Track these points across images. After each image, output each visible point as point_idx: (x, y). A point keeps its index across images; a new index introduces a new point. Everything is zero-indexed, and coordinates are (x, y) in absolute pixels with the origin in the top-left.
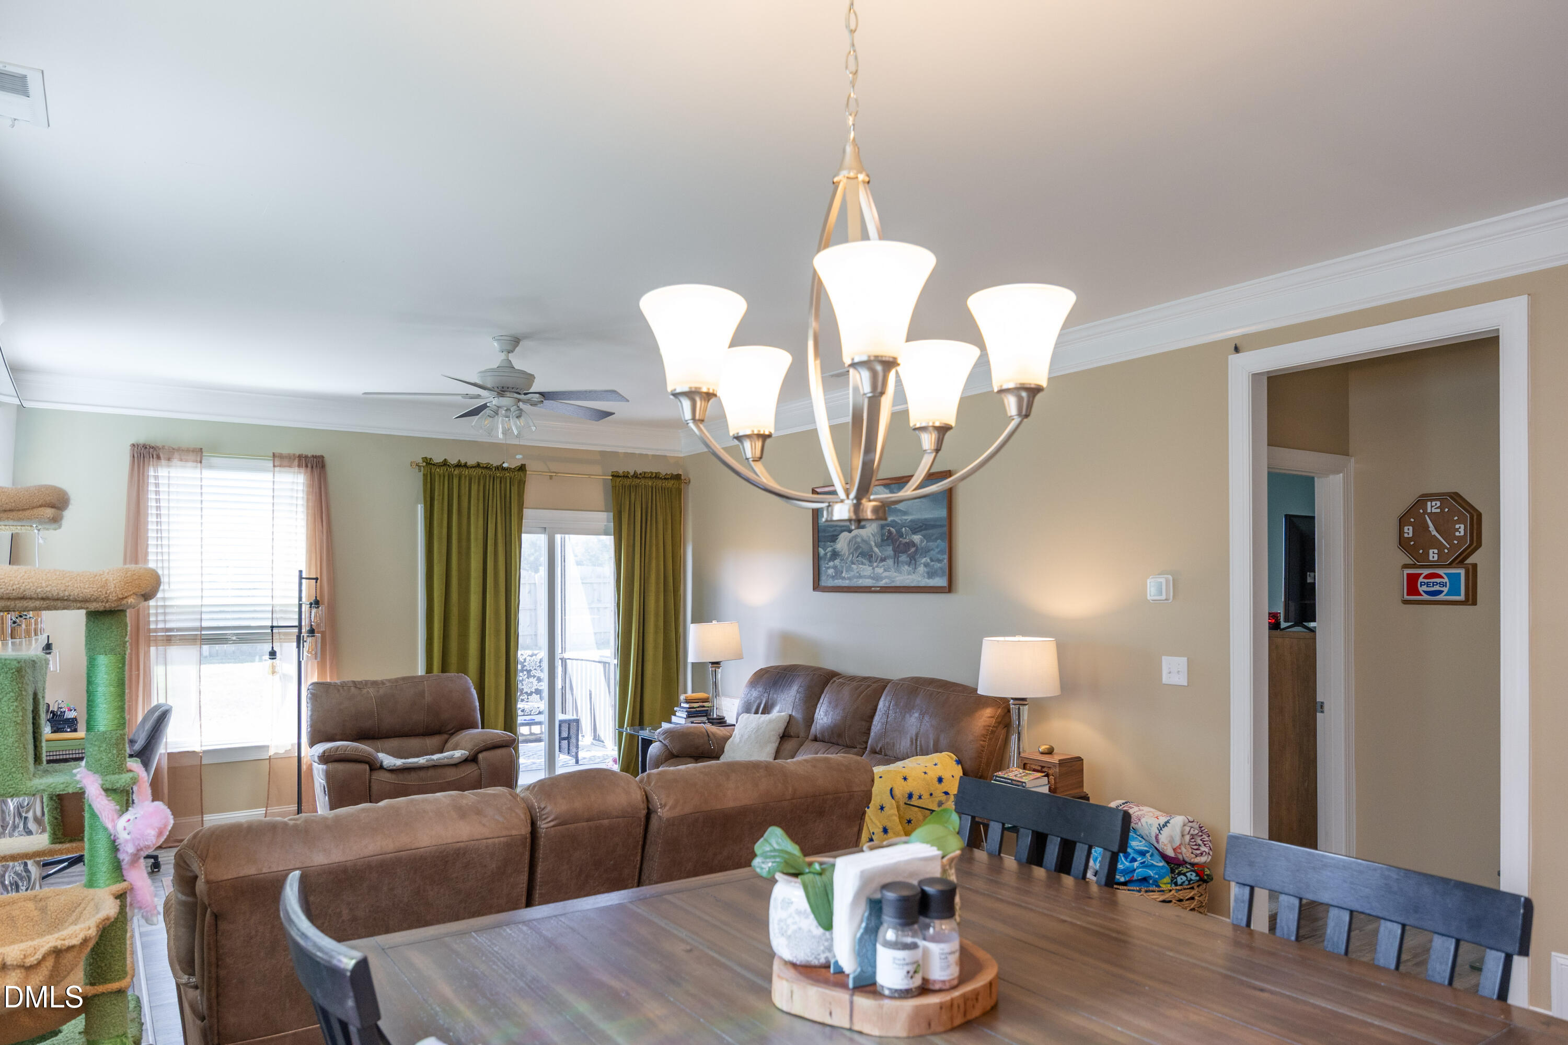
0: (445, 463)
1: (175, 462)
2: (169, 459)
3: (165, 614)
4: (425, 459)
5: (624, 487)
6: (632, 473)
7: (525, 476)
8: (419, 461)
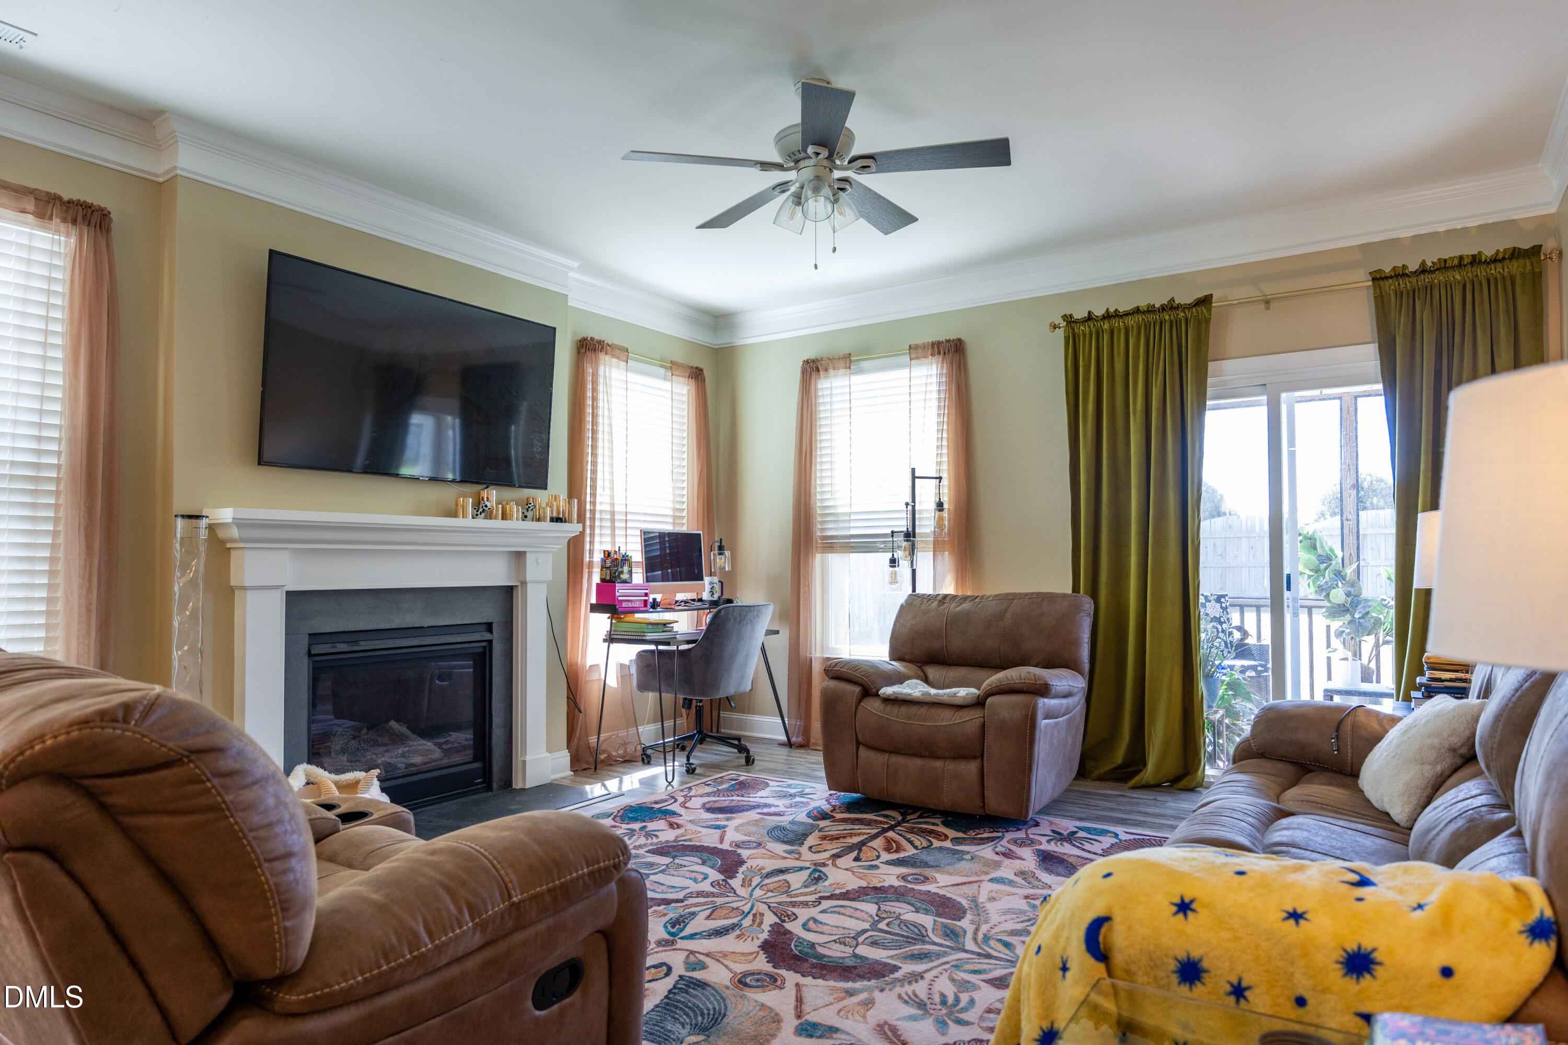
1: (831, 371)
2: (826, 370)
4: (1065, 317)
5: (1399, 294)
6: (1413, 266)
7: (1209, 311)
8: (1058, 321)
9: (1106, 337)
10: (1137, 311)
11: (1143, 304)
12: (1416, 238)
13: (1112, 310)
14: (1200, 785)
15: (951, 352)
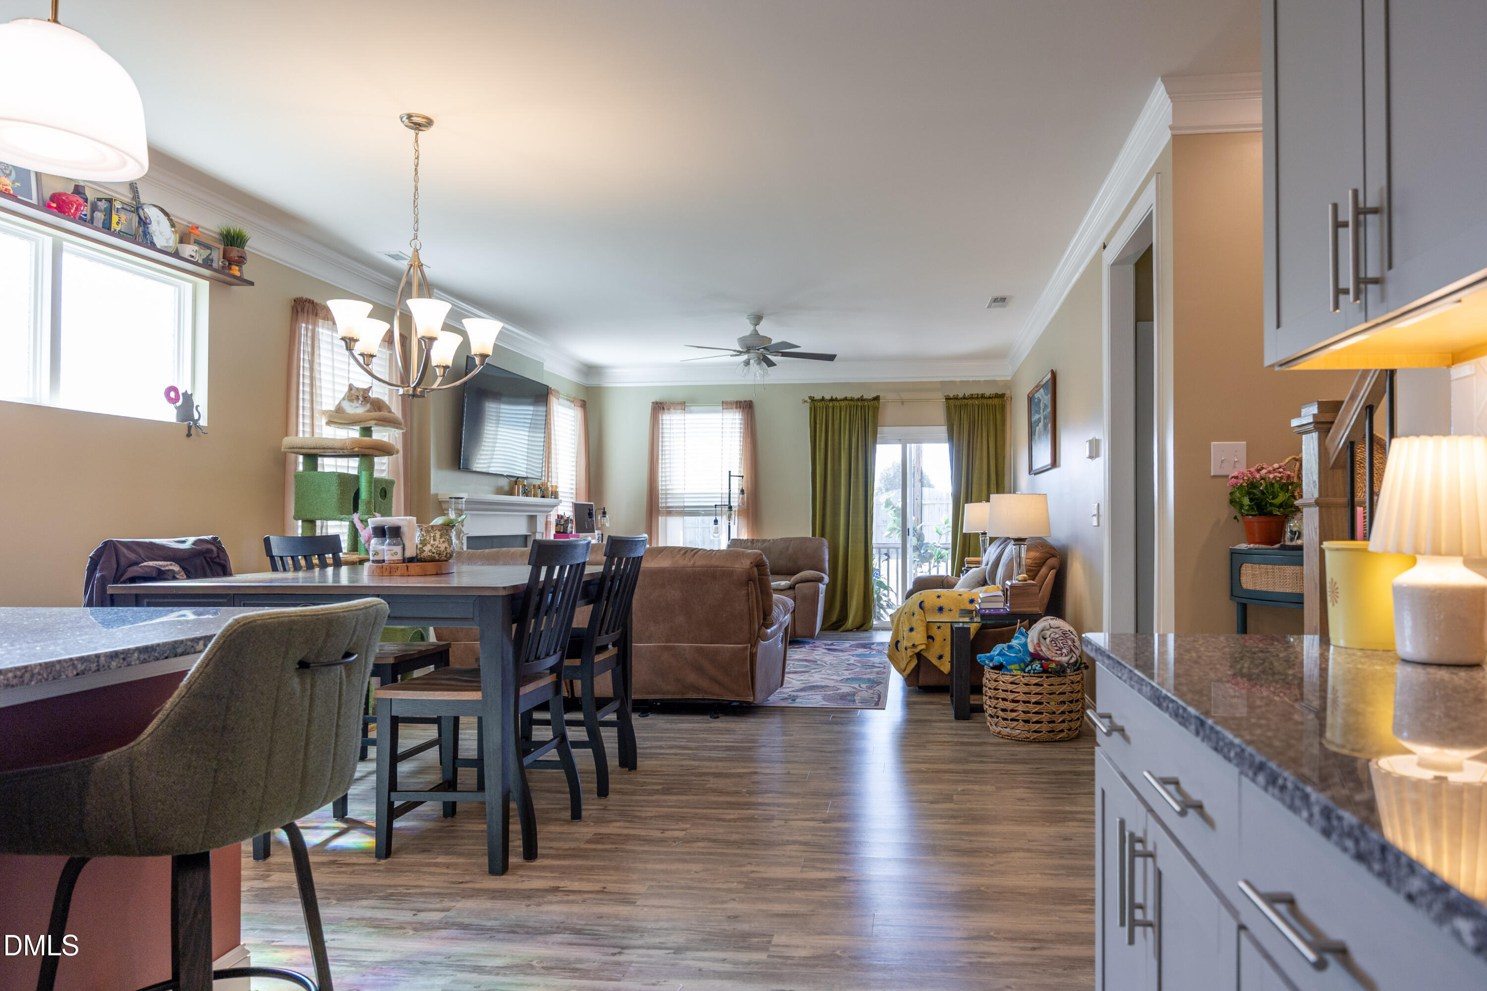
0: (823, 399)
1: (672, 410)
2: (669, 409)
3: (666, 498)
4: (810, 397)
5: (955, 406)
6: (961, 396)
7: (879, 403)
8: (807, 399)
9: (831, 410)
10: (846, 399)
11: (849, 396)
12: (962, 382)
13: (834, 397)
14: (871, 628)
15: (747, 407)
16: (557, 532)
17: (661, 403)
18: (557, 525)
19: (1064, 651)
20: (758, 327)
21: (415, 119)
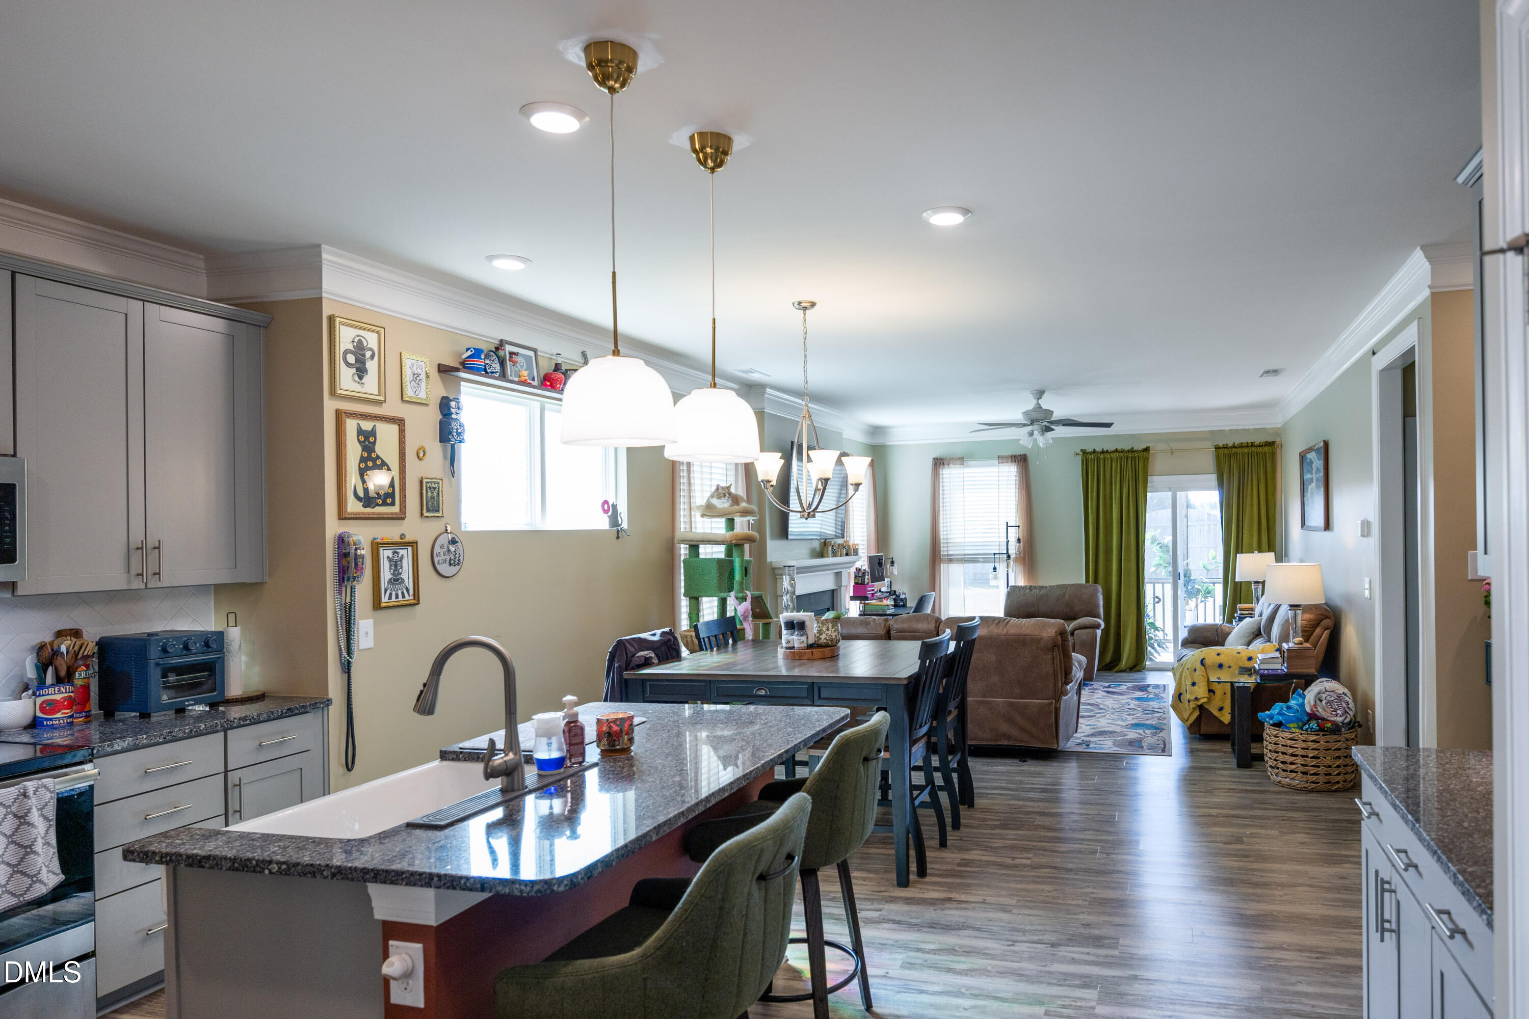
0: (1094, 452)
1: (951, 466)
2: (948, 464)
3: (947, 547)
4: (1082, 450)
5: (1225, 455)
6: (1230, 445)
7: (1149, 454)
8: (1079, 451)
9: (1102, 462)
10: (1116, 451)
11: (1120, 447)
12: (1230, 430)
13: (1105, 450)
14: (1144, 669)
15: (1021, 460)
16: (856, 583)
17: (941, 459)
18: (856, 577)
19: (1339, 712)
20: (1040, 401)
21: (803, 305)
